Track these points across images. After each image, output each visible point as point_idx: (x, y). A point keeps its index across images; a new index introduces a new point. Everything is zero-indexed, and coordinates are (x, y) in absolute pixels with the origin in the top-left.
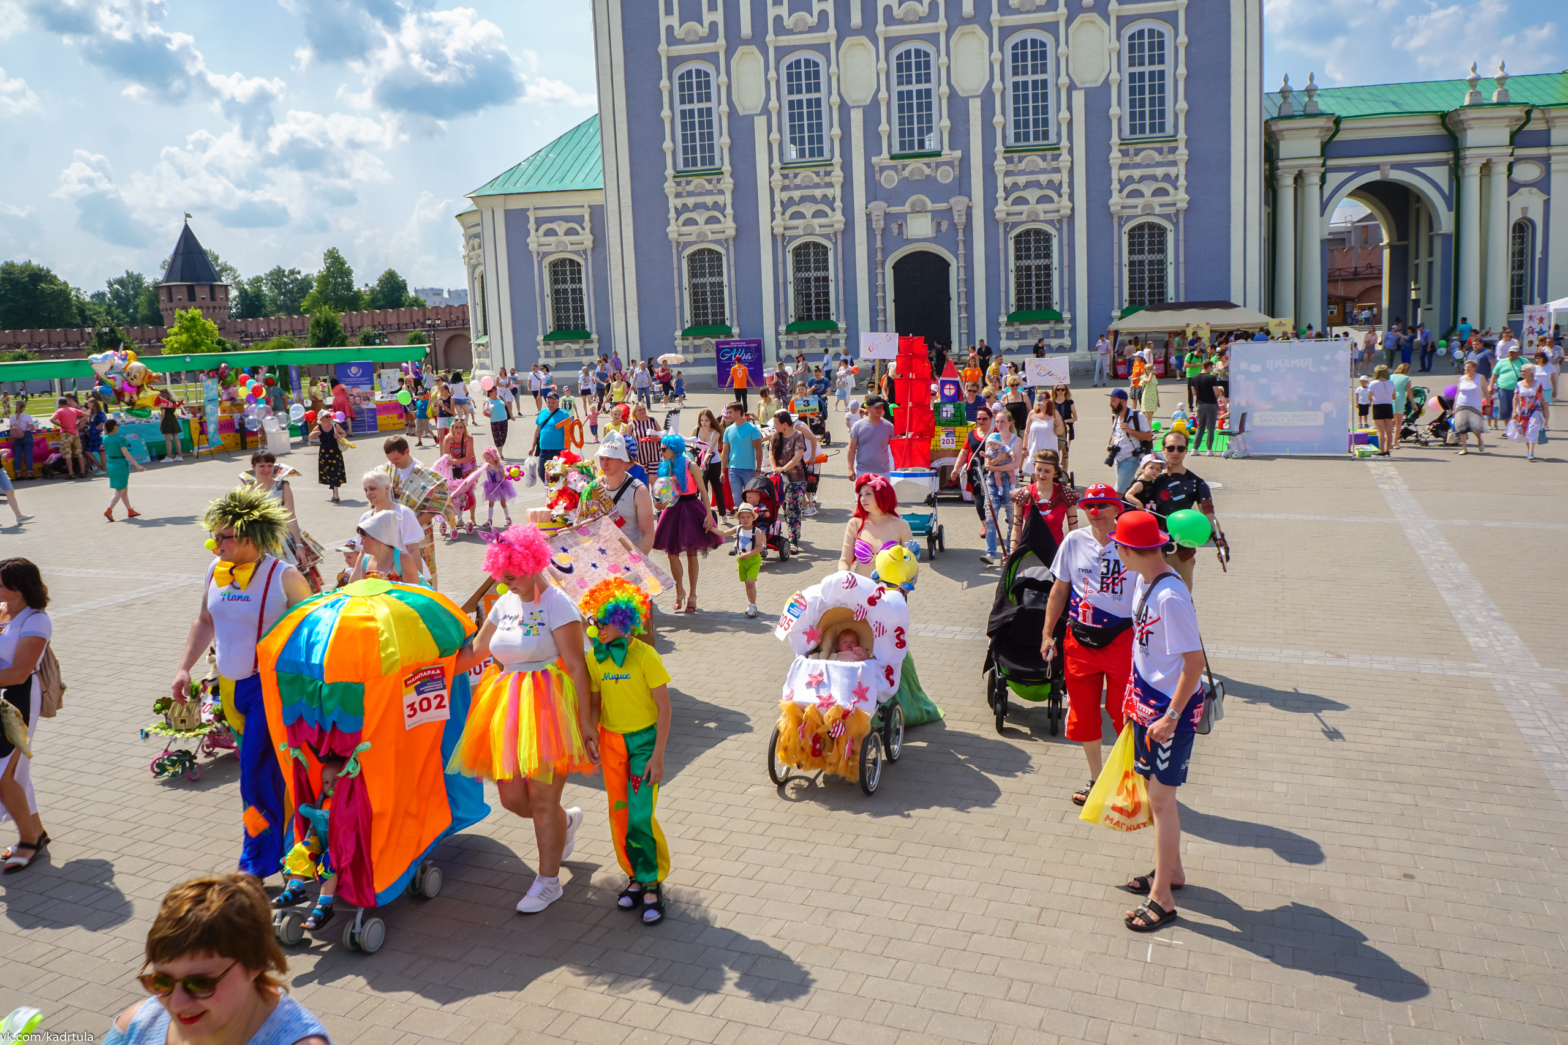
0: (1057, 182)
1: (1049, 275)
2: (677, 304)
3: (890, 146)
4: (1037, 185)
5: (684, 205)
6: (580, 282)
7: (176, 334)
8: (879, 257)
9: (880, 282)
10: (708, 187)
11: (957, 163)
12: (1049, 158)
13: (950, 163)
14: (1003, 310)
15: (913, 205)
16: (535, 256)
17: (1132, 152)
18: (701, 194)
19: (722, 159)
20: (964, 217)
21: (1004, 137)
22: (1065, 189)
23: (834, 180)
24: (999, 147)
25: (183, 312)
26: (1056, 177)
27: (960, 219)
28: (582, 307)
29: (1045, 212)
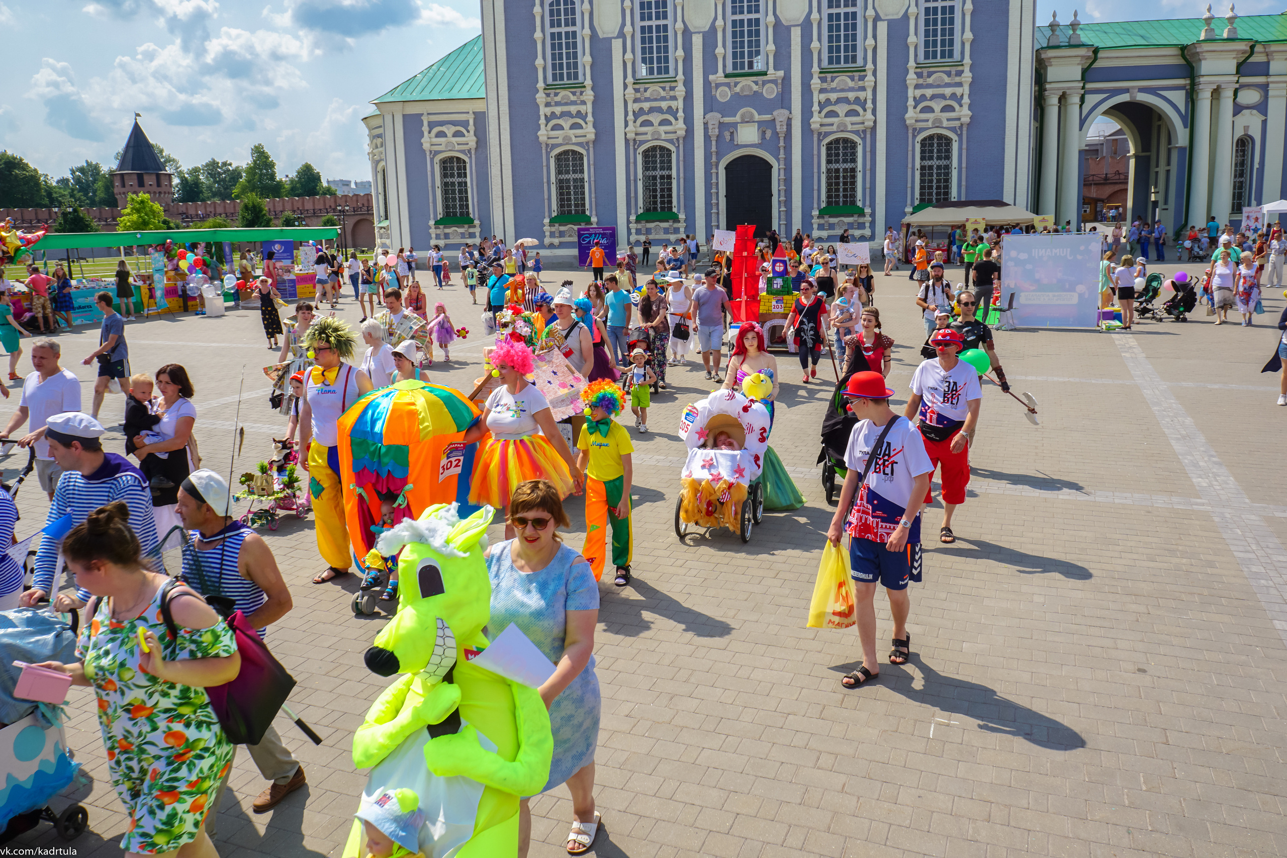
0: (862, 99)
1: (854, 177)
2: (546, 197)
3: (724, 66)
4: (846, 100)
5: (553, 113)
6: (465, 176)
7: (129, 214)
8: (714, 159)
9: (714, 180)
10: (573, 98)
11: (780, 81)
12: (856, 78)
13: (774, 82)
14: (815, 205)
15: (743, 116)
16: (428, 153)
17: (925, 74)
18: (566, 104)
19: (584, 75)
20: (785, 127)
21: (820, 60)
22: (869, 105)
23: (677, 94)
24: (815, 69)
25: (134, 196)
26: (862, 95)
27: (781, 128)
28: (467, 198)
29: (852, 124)
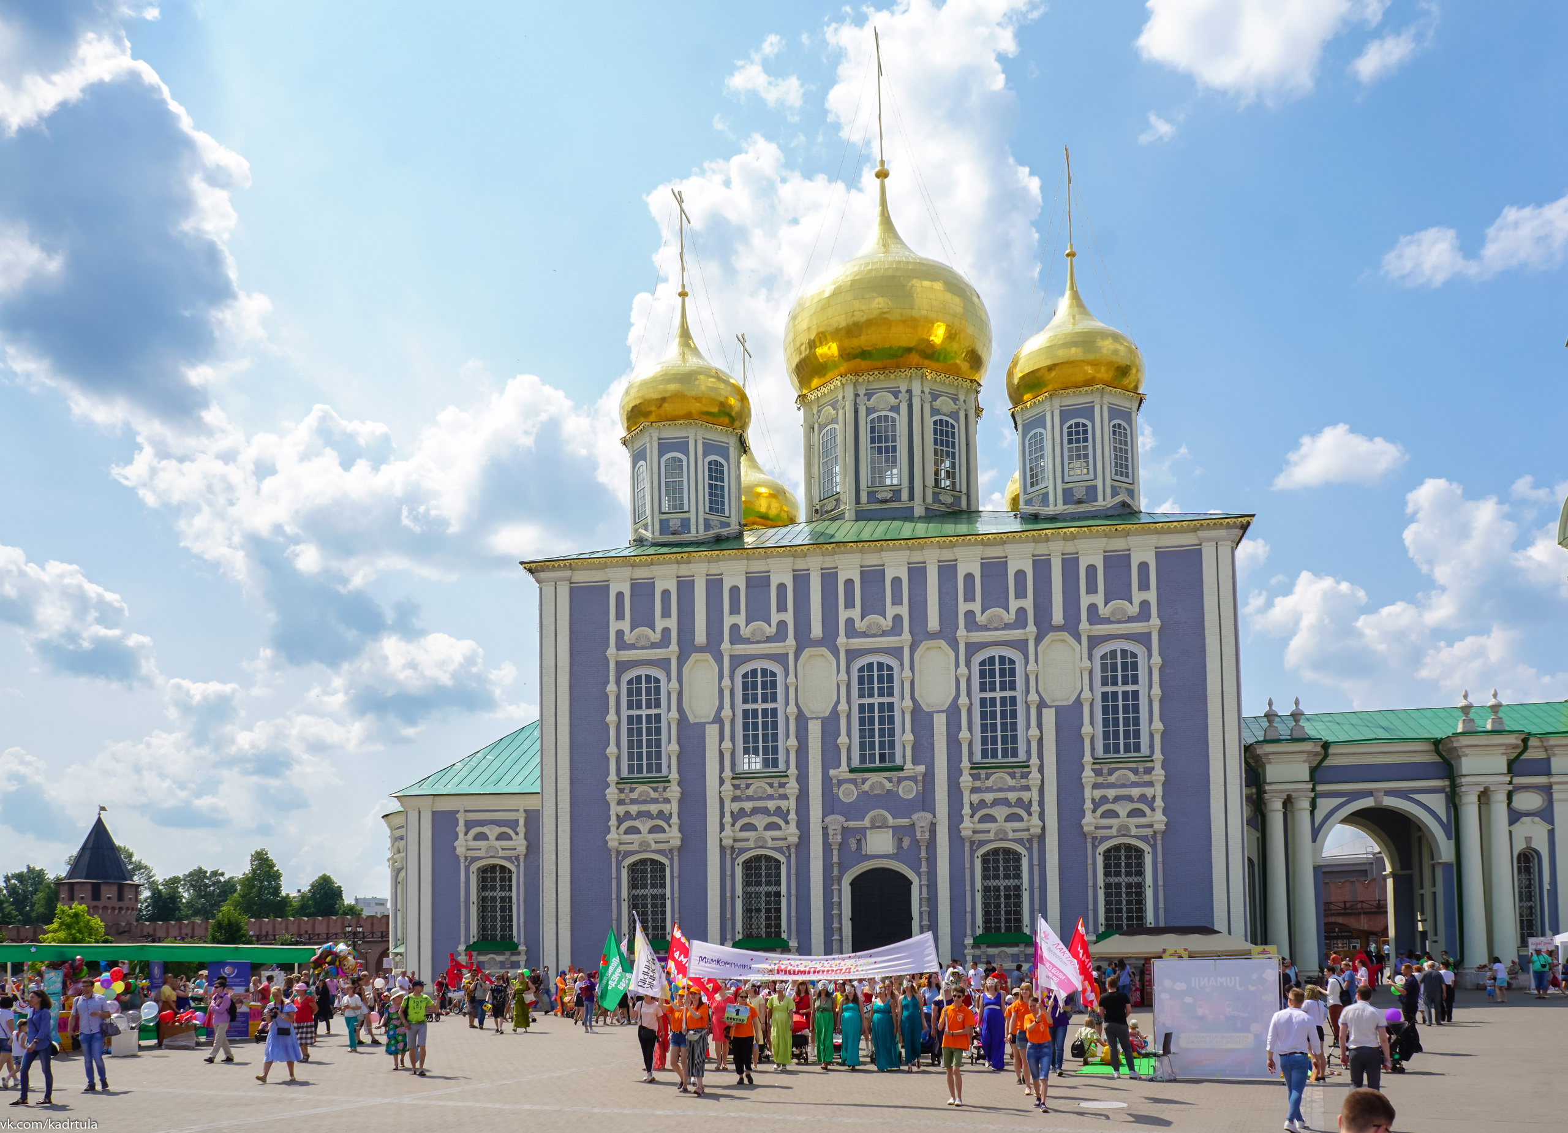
0: (1026, 800)
1: (1019, 896)
2: (614, 917)
3: (849, 759)
4: (1006, 802)
5: (627, 813)
6: (510, 890)
7: (55, 931)
8: (836, 872)
9: (836, 899)
10: (654, 795)
11: (920, 778)
12: (1018, 775)
13: (913, 779)
14: (969, 932)
15: (873, 820)
16: (462, 860)
17: (1106, 772)
18: (645, 802)
19: (669, 767)
20: (927, 834)
21: (971, 754)
22: (1035, 807)
23: (788, 791)
24: (965, 763)
25: (66, 908)
27: (922, 836)
28: (511, 917)
29: (1014, 831)
